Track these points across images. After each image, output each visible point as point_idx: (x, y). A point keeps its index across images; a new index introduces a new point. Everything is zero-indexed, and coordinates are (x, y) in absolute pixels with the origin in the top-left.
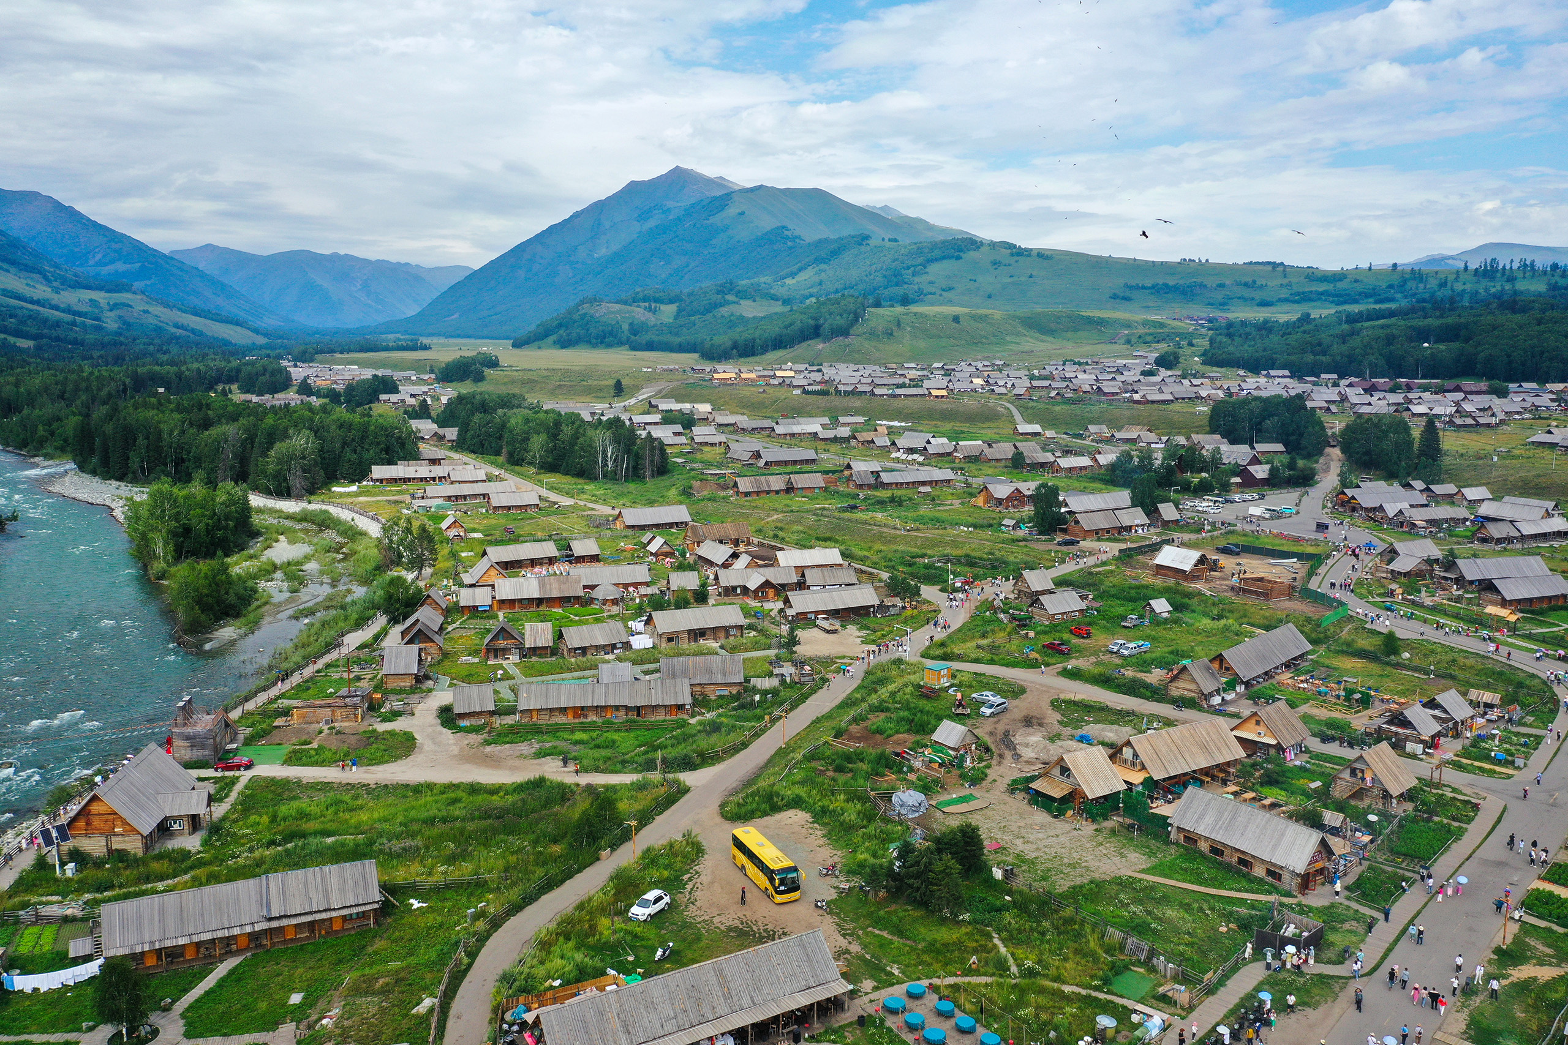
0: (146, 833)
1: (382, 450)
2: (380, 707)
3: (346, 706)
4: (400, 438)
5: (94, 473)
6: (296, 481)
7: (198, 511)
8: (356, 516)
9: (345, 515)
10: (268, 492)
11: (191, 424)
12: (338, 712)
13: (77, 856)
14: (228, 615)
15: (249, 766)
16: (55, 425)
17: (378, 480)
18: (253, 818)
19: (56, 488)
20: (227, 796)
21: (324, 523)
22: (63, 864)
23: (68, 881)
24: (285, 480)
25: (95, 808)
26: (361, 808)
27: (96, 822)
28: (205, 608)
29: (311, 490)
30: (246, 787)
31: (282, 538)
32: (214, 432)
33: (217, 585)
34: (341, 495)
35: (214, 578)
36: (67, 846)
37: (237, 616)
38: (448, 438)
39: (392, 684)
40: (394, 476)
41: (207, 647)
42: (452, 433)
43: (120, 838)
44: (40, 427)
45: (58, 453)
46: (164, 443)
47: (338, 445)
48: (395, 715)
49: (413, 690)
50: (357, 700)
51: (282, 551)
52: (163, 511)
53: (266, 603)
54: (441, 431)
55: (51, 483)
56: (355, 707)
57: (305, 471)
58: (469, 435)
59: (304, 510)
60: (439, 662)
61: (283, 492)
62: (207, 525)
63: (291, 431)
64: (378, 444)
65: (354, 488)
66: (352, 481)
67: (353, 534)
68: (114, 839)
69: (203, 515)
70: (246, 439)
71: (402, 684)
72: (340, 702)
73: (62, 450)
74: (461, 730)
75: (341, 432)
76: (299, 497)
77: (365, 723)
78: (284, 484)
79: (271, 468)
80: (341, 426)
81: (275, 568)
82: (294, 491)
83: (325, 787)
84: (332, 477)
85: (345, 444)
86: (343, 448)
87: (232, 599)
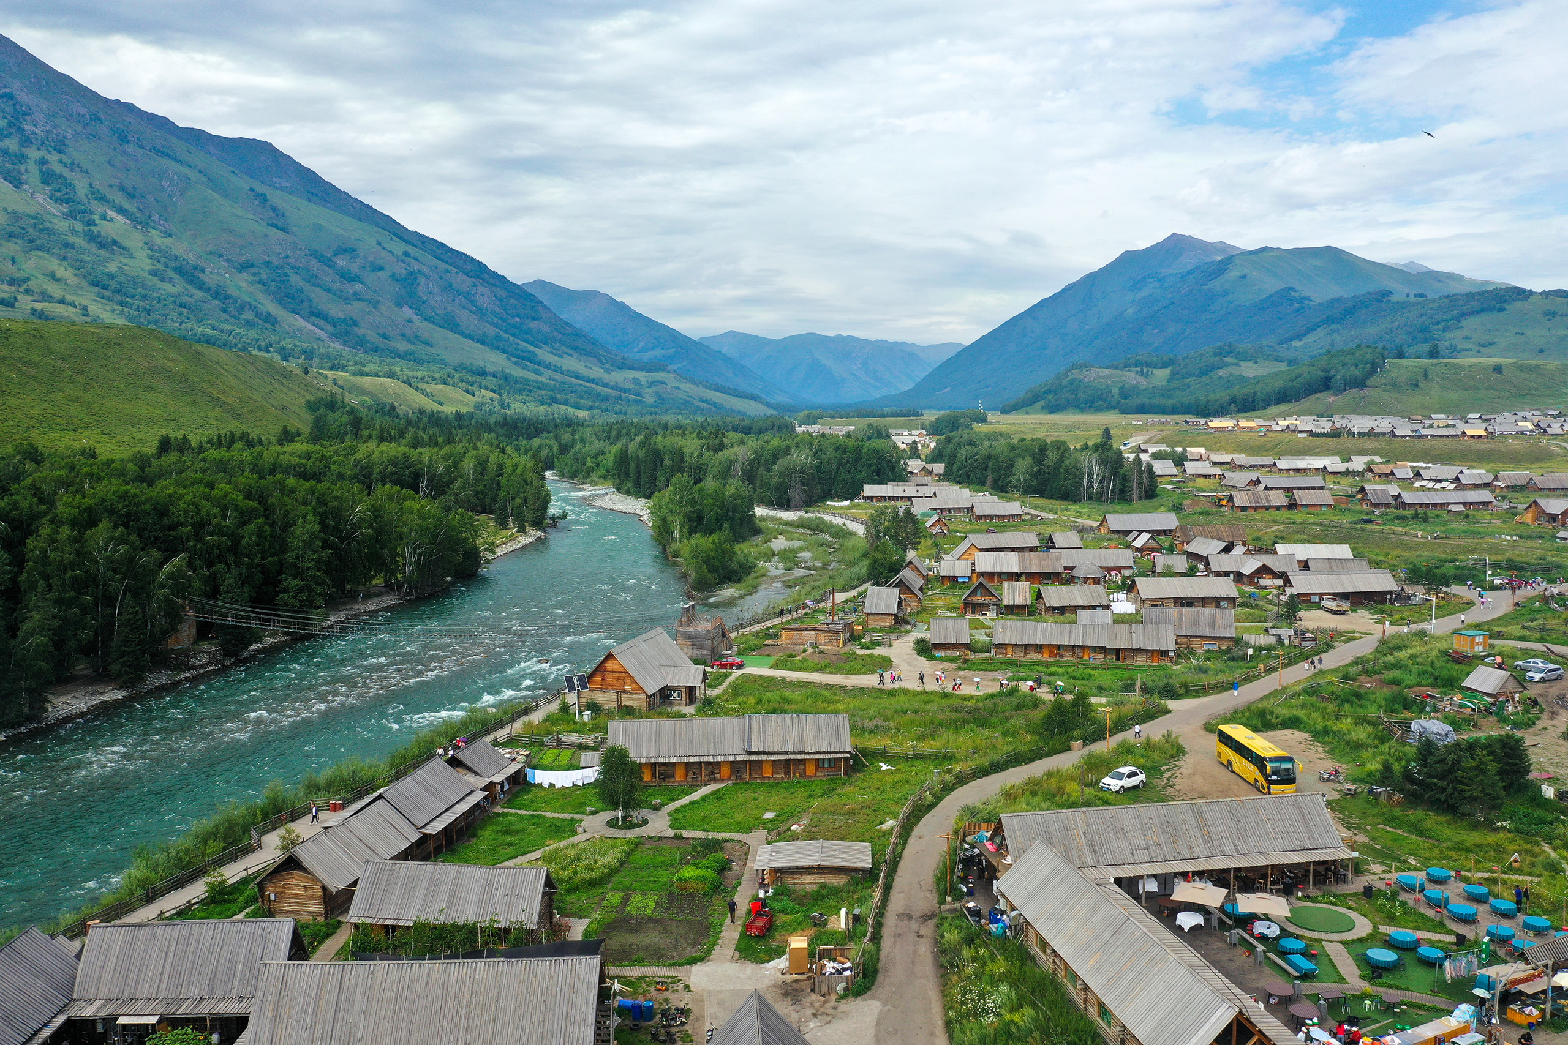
0: (650, 693)
1: (873, 471)
2: (861, 637)
3: (829, 631)
4: (890, 461)
5: (628, 493)
6: (796, 494)
7: (711, 501)
8: (847, 522)
9: (838, 521)
10: (771, 505)
11: (709, 449)
12: (822, 636)
13: (594, 707)
14: (730, 580)
15: (740, 666)
16: (600, 458)
17: (868, 498)
18: (741, 699)
19: (598, 502)
20: (720, 685)
21: (818, 527)
22: (580, 712)
23: (584, 724)
24: (786, 492)
25: (610, 665)
26: (839, 701)
27: (610, 679)
28: (712, 569)
29: (809, 502)
30: (737, 679)
31: (780, 537)
32: (727, 452)
33: (723, 552)
34: (834, 507)
35: (721, 545)
36: (587, 696)
37: (739, 581)
38: (935, 472)
39: (873, 623)
40: (884, 494)
41: (711, 600)
42: (939, 468)
43: (628, 695)
44: (589, 460)
45: (602, 480)
46: (686, 465)
47: (834, 466)
48: (876, 644)
49: (891, 630)
50: (840, 627)
51: (780, 543)
52: (681, 498)
53: (763, 575)
54: (929, 467)
55: (594, 499)
56: (838, 632)
57: (803, 484)
58: (955, 467)
59: (801, 518)
60: (918, 613)
61: (784, 504)
62: (717, 514)
63: (792, 450)
64: (870, 465)
65: (847, 503)
66: (847, 499)
67: (842, 534)
68: (624, 696)
69: (714, 505)
70: (754, 460)
71: (882, 624)
72: (825, 627)
73: (605, 477)
74: (934, 658)
75: (838, 454)
76: (797, 508)
77: (846, 649)
78: (785, 496)
79: (774, 481)
80: (837, 449)
81: (774, 555)
82: (793, 503)
83: (806, 684)
84: (828, 495)
85: (840, 465)
86: (838, 468)
87: (734, 566)
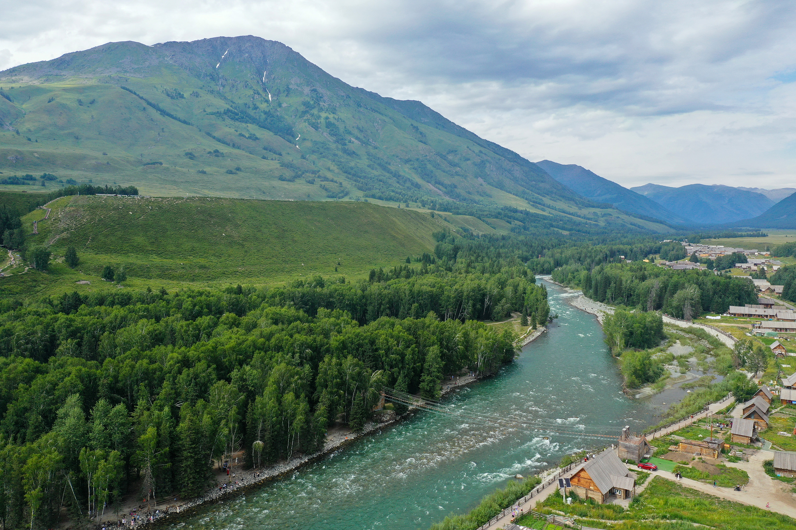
0: (604, 493)
1: (736, 297)
2: (728, 452)
3: (709, 448)
4: (747, 291)
5: (591, 297)
6: (688, 311)
7: (638, 325)
8: (719, 334)
9: (713, 333)
10: (673, 316)
11: (636, 278)
12: (704, 450)
13: (572, 494)
14: (648, 381)
15: (655, 469)
16: (576, 274)
17: (732, 314)
18: (655, 500)
19: (574, 304)
20: (643, 483)
21: (701, 335)
22: (567, 497)
23: (568, 506)
24: (682, 310)
25: (582, 474)
26: (714, 511)
27: (582, 481)
28: (638, 376)
29: (695, 317)
30: (653, 481)
31: (678, 341)
32: (647, 283)
33: (644, 365)
34: (711, 321)
35: (643, 361)
36: (569, 489)
37: (653, 382)
38: (776, 291)
39: (736, 440)
40: (743, 312)
41: (637, 396)
42: (779, 289)
43: (592, 492)
44: (570, 274)
45: (576, 286)
46: (623, 286)
47: (711, 293)
48: (736, 459)
49: (748, 446)
50: (715, 446)
51: (678, 349)
52: (621, 323)
53: (668, 377)
54: (772, 287)
55: (572, 301)
56: (714, 450)
57: (692, 306)
58: (790, 291)
59: (690, 327)
60: (766, 432)
61: (680, 316)
62: (641, 332)
63: (686, 285)
64: (735, 294)
65: (718, 317)
66: (718, 313)
67: (717, 344)
68: (589, 491)
69: (639, 327)
70: (663, 287)
71: (742, 441)
72: (705, 445)
73: (578, 285)
74: (777, 478)
75: (714, 286)
76: (688, 320)
77: (719, 459)
78: (680, 312)
79: (675, 303)
80: (713, 283)
81: (674, 358)
82: (685, 316)
83: (695, 492)
84: (707, 310)
85: (715, 293)
86: (714, 295)
87: (651, 373)
